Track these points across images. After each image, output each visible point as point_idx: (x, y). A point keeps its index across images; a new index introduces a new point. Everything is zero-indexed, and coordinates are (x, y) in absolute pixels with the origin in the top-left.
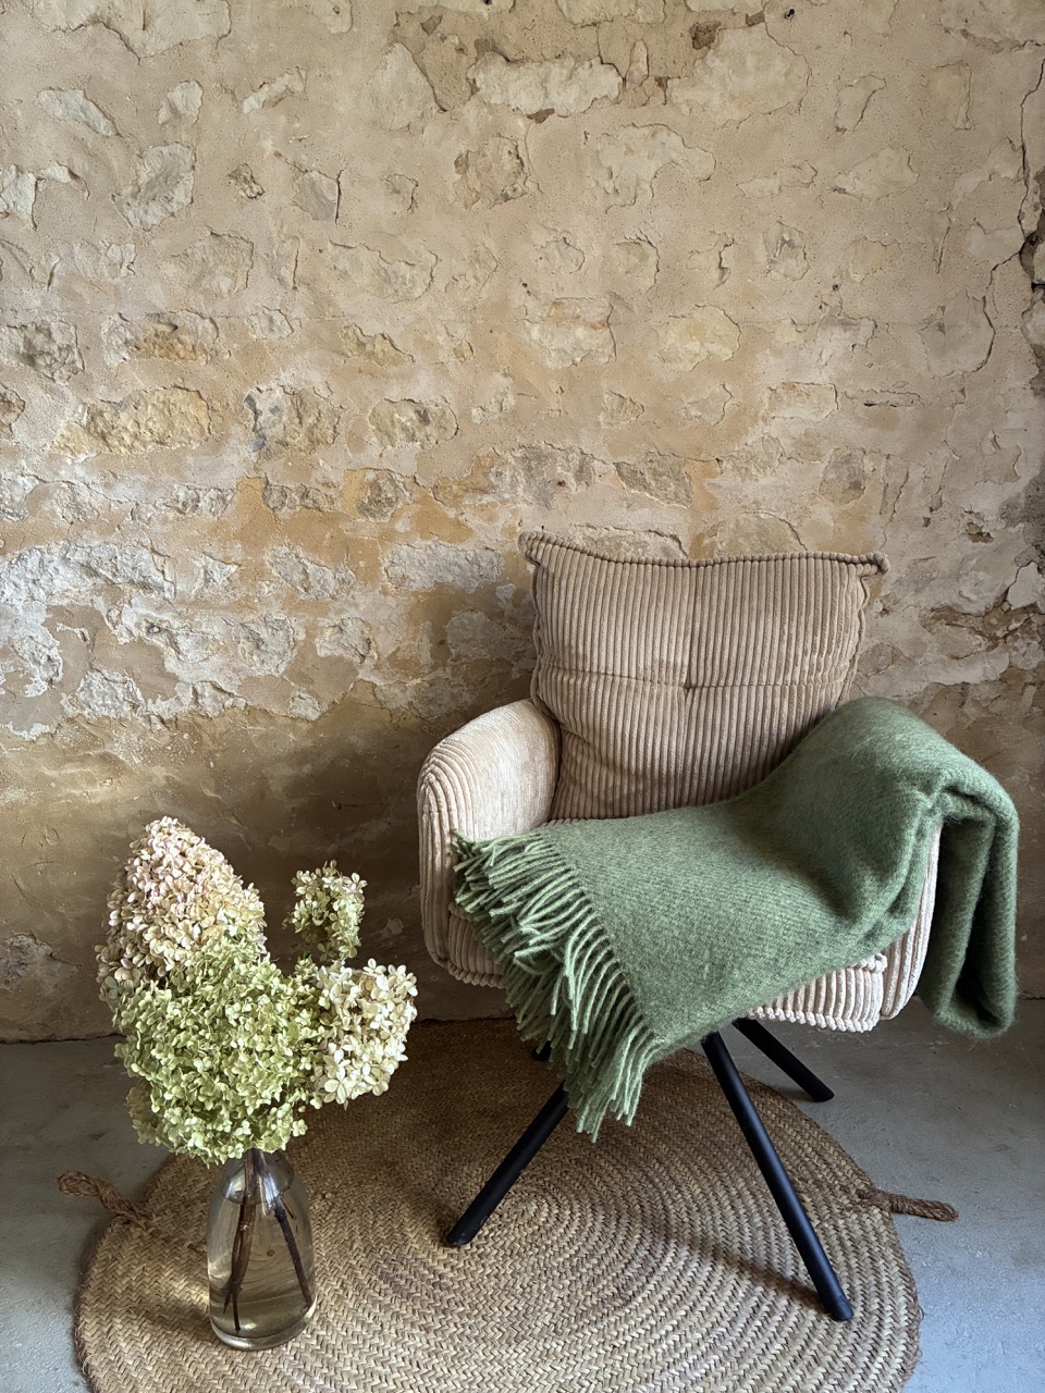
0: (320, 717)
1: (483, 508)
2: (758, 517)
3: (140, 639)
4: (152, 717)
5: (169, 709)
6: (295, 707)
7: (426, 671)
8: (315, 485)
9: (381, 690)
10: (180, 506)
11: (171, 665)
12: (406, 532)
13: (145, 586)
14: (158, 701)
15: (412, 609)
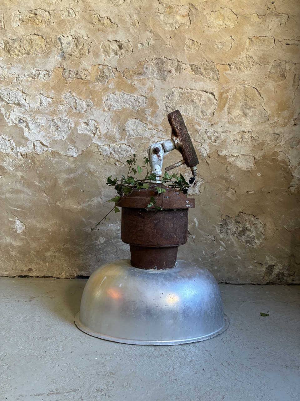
0: (78, 156)
1: (141, 80)
2: (244, 87)
3: (16, 124)
4: (18, 153)
5: (24, 151)
6: (69, 152)
7: (118, 141)
8: (81, 70)
9: (101, 147)
10: (33, 76)
11: (26, 134)
12: (113, 89)
13: (19, 105)
14: (21, 147)
15: (113, 117)
